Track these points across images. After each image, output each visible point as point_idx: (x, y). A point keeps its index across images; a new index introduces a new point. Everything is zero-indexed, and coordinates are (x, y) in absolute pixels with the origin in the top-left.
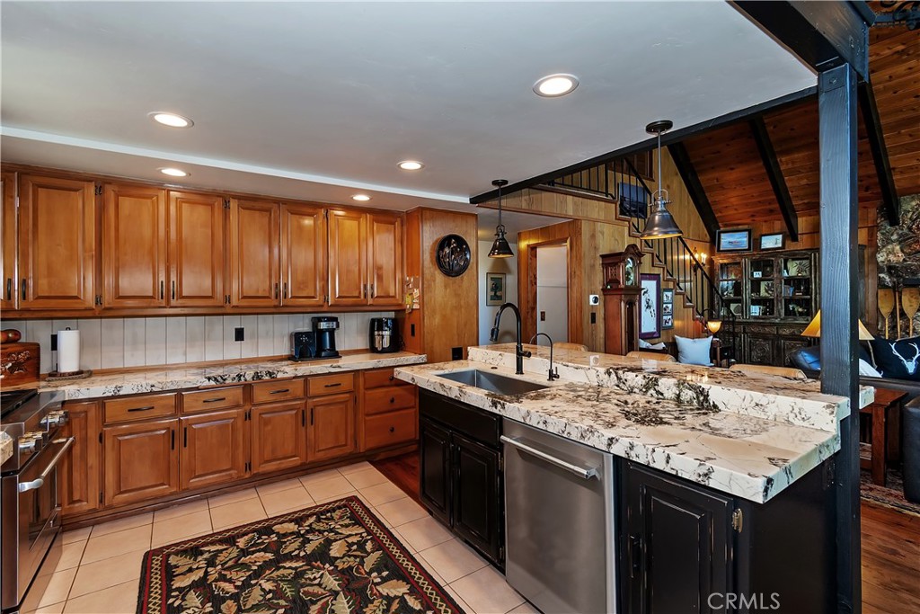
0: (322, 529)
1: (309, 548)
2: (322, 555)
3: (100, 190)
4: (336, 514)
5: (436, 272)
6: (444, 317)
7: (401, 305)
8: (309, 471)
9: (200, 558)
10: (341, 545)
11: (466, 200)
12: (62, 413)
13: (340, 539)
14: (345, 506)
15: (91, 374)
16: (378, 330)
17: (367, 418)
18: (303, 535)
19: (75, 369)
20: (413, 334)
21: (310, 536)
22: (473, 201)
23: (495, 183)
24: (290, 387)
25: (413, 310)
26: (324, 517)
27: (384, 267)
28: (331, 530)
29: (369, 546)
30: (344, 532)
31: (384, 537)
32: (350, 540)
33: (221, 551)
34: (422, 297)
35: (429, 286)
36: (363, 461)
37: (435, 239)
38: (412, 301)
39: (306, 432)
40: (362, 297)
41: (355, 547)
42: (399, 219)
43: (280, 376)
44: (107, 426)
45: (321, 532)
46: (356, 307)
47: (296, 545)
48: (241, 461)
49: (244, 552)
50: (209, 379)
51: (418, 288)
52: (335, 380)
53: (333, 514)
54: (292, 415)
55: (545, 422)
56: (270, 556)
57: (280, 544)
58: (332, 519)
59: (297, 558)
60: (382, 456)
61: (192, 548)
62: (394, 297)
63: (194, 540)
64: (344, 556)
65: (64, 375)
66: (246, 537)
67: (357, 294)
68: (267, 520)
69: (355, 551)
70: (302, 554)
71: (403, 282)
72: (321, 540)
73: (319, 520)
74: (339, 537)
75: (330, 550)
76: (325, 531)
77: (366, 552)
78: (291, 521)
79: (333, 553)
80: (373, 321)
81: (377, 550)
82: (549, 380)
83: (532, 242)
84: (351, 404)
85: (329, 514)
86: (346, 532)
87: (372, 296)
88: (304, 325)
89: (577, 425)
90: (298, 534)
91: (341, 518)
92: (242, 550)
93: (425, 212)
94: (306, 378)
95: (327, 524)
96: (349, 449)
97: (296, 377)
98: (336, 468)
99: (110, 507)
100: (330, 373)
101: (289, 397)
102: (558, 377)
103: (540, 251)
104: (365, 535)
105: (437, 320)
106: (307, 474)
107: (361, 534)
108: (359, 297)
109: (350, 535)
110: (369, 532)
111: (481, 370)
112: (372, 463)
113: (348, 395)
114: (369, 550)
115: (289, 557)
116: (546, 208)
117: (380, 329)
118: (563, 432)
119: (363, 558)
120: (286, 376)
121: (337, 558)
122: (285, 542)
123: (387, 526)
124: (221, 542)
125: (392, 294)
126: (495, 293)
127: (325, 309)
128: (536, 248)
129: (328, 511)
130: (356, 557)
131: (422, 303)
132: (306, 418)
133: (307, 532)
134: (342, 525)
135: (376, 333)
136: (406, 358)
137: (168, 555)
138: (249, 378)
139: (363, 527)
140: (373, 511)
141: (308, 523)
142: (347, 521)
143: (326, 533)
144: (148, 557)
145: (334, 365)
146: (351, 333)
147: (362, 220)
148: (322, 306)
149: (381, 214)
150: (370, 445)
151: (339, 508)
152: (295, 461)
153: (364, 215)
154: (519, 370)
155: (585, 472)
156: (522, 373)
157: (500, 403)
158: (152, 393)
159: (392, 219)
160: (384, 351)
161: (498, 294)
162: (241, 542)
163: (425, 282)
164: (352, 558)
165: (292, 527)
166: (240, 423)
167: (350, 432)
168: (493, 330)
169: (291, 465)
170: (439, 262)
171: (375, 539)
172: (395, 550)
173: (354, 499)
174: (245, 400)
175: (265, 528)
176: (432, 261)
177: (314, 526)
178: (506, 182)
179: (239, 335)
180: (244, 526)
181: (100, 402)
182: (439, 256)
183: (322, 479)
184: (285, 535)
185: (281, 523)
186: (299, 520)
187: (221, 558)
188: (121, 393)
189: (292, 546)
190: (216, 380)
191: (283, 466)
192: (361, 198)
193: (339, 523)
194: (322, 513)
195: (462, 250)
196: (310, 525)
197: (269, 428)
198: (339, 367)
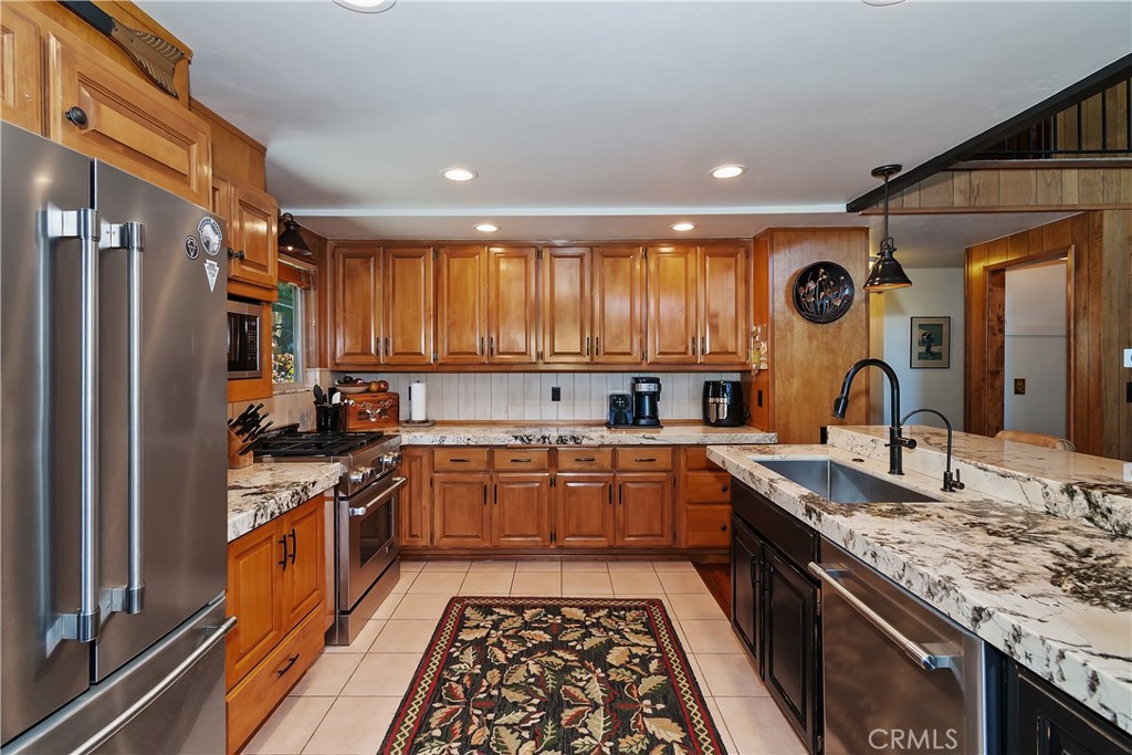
0: (609, 626)
1: (588, 643)
2: (597, 657)
3: (436, 253)
4: (631, 615)
5: (795, 318)
6: (807, 382)
7: (744, 364)
8: (620, 557)
9: (489, 618)
10: (622, 653)
11: (841, 208)
12: (396, 455)
13: (624, 645)
14: (644, 608)
15: (434, 423)
16: (714, 396)
17: (690, 507)
18: (587, 627)
19: (423, 419)
20: (760, 404)
21: (594, 631)
22: (852, 208)
23: (876, 173)
24: (596, 457)
25: (760, 370)
26: (616, 614)
27: (721, 315)
28: (618, 632)
29: (653, 665)
30: (631, 639)
31: (675, 661)
32: (634, 650)
33: (507, 617)
34: (771, 353)
35: (783, 338)
36: (686, 560)
37: (793, 272)
38: (758, 360)
39: (614, 511)
40: (690, 352)
41: (637, 661)
42: (742, 250)
43: (585, 442)
44: (436, 472)
45: (606, 630)
46: (683, 367)
47: (576, 635)
48: (546, 530)
49: (527, 626)
50: (516, 438)
51: (766, 340)
52: (648, 454)
53: (628, 614)
54: (598, 488)
55: (874, 555)
56: (547, 638)
57: (562, 628)
58: (624, 618)
59: (572, 650)
60: (711, 560)
61: (486, 606)
62: (735, 353)
63: (491, 598)
64: (622, 666)
65: (414, 422)
66: (534, 611)
67: (682, 349)
68: (558, 599)
69: (635, 665)
70: (579, 647)
71: (748, 335)
72: (603, 640)
73: (609, 616)
74: (624, 642)
75: (608, 653)
76: (611, 630)
77: (647, 670)
78: (581, 607)
79: (611, 659)
80: (707, 384)
81: (662, 674)
82: (944, 489)
83: (994, 261)
84: (669, 485)
85: (622, 613)
86: (633, 639)
87: (703, 351)
88: (622, 385)
89: (922, 570)
90: (582, 624)
91: (635, 620)
92: (526, 622)
93: (776, 235)
94: (615, 448)
95: (617, 623)
96: (666, 541)
97: (602, 446)
98: (651, 561)
99: (437, 548)
100: (642, 445)
101: (595, 467)
102: (962, 486)
103: (1011, 277)
104: (653, 650)
105: (795, 386)
106: (617, 560)
107: (650, 647)
108: (685, 353)
109: (638, 645)
110: (660, 648)
111: (835, 461)
112: (696, 565)
113: (664, 474)
114: (652, 670)
115: (565, 646)
116: (1007, 199)
117: (716, 395)
118: (901, 577)
119: (641, 676)
120: (591, 443)
121: (612, 666)
122: (567, 629)
123: (685, 647)
124: (511, 608)
125: (731, 348)
126: (928, 349)
127: (644, 367)
128: (1004, 270)
129: (623, 609)
130: (633, 672)
131: (772, 362)
132: (614, 494)
133: (593, 625)
134: (632, 630)
135: (711, 400)
136: (745, 435)
137: (467, 606)
138: (553, 441)
139: (656, 640)
140: (675, 624)
141: (597, 615)
142: (640, 627)
143: (611, 633)
144: (453, 601)
145: (647, 435)
146: (679, 400)
147: (691, 256)
148: (640, 364)
149: (716, 245)
150: (691, 543)
151: (637, 608)
152: (602, 542)
153: (692, 249)
154: (896, 466)
155: (924, 657)
156: (900, 473)
157: (815, 511)
158: (468, 446)
159: (731, 250)
160: (719, 424)
161: (934, 349)
162: (528, 614)
163: (776, 332)
164: (629, 673)
165: (579, 614)
166: (545, 487)
167: (668, 520)
168: (838, 402)
169: (596, 545)
170: (798, 302)
171: (664, 660)
172: (683, 682)
173: (658, 603)
174: (550, 464)
175: (553, 607)
176: (787, 302)
177: (602, 620)
178: (897, 168)
179: (556, 394)
180: (536, 599)
181: (431, 448)
182: (797, 295)
183: (632, 570)
184: (570, 621)
185: (571, 607)
186: (589, 608)
187: (505, 624)
188: (445, 443)
189: (571, 636)
190: (522, 439)
191: (588, 544)
192: (683, 228)
193: (630, 625)
194: (616, 609)
195: (838, 284)
196: (598, 619)
197: (574, 498)
198: (653, 438)
